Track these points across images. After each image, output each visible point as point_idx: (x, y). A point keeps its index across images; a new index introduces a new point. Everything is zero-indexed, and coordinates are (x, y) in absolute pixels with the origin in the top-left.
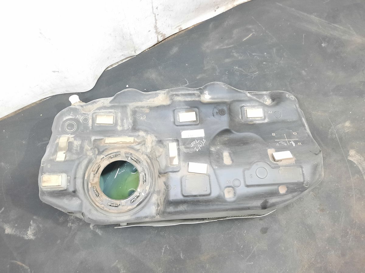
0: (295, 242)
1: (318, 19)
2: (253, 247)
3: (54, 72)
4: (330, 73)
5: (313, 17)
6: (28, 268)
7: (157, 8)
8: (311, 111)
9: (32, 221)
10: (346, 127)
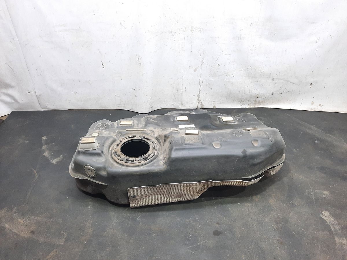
0: (243, 256)
1: (316, 128)
2: (201, 241)
3: (132, 89)
4: (317, 158)
5: (312, 126)
6: (37, 176)
7: (202, 82)
8: (294, 173)
9: (62, 155)
10: (325, 194)
